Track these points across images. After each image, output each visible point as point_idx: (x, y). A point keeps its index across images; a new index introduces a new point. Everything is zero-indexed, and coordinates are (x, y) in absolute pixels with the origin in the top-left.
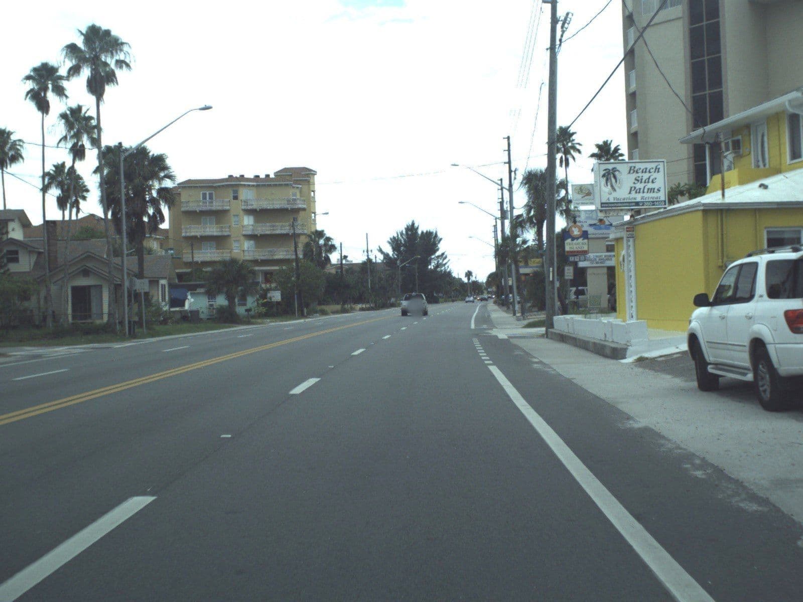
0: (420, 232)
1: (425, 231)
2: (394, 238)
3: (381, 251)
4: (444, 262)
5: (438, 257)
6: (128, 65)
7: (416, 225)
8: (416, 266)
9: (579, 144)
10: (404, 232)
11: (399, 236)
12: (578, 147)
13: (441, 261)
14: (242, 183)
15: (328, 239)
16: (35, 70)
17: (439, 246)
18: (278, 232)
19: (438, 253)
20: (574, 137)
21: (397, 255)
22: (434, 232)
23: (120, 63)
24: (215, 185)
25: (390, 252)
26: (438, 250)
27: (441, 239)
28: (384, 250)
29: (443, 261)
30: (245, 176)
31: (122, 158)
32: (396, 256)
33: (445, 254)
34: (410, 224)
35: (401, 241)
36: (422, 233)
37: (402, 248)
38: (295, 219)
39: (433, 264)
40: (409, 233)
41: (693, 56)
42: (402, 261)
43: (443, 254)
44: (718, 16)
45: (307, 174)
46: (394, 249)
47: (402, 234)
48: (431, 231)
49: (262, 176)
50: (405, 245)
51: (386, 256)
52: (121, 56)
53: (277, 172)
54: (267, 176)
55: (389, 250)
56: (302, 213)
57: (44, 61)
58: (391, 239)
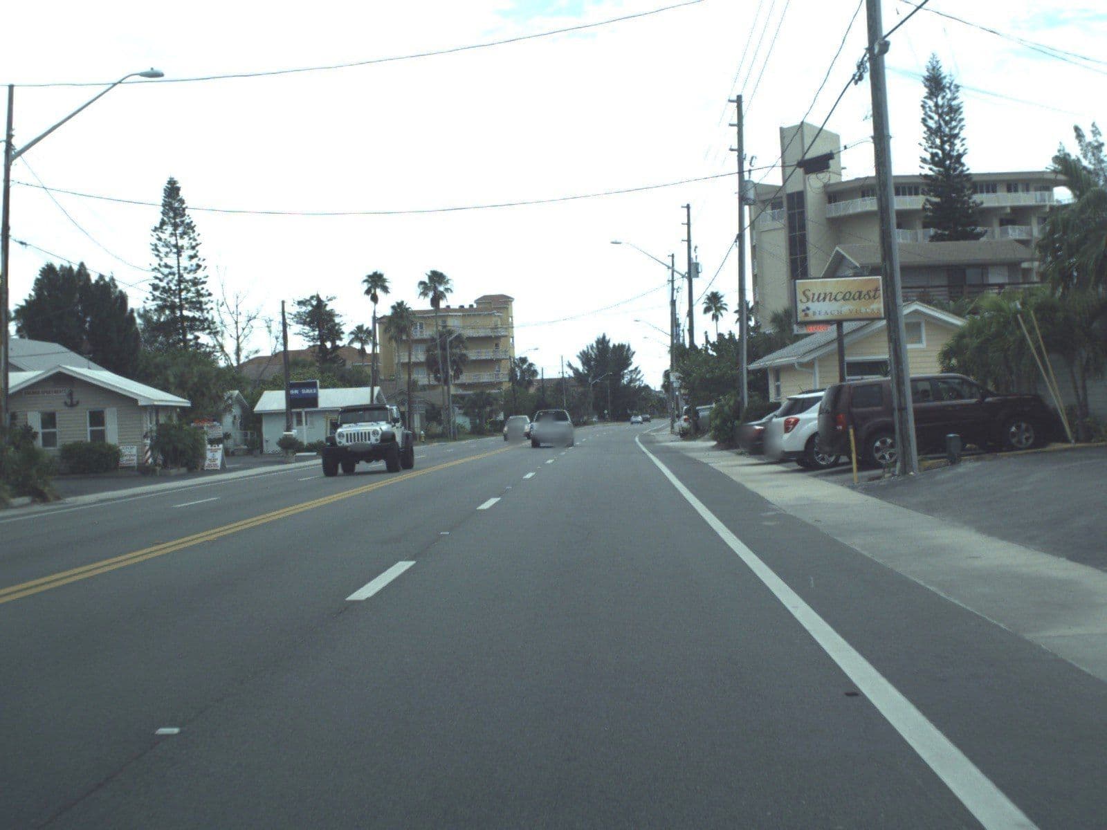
0: (611, 345)
1: (617, 345)
2: (584, 352)
3: (570, 366)
4: (638, 377)
5: (631, 371)
6: (452, 291)
7: (607, 338)
8: (608, 382)
9: (726, 304)
10: (595, 345)
11: (590, 350)
12: (724, 306)
13: (634, 376)
14: (450, 314)
15: (531, 365)
16: (369, 276)
17: (632, 359)
18: (484, 358)
19: (631, 368)
20: (722, 299)
21: (587, 370)
22: (627, 345)
23: (447, 290)
24: (426, 315)
25: (581, 368)
26: (631, 364)
27: (634, 353)
28: (574, 365)
29: (637, 375)
30: (451, 307)
31: (448, 342)
32: (586, 372)
33: (639, 369)
34: (601, 336)
35: (591, 355)
36: (614, 346)
37: (592, 363)
38: (497, 345)
39: (626, 379)
40: (600, 346)
41: (791, 254)
42: (594, 378)
43: (636, 369)
44: (805, 230)
45: (505, 302)
46: (584, 364)
47: (592, 347)
48: (624, 344)
49: (467, 306)
50: (595, 360)
51: (576, 371)
52: (448, 286)
53: (477, 300)
54: (471, 306)
55: (579, 365)
56: (502, 340)
57: (375, 271)
58: (581, 353)
